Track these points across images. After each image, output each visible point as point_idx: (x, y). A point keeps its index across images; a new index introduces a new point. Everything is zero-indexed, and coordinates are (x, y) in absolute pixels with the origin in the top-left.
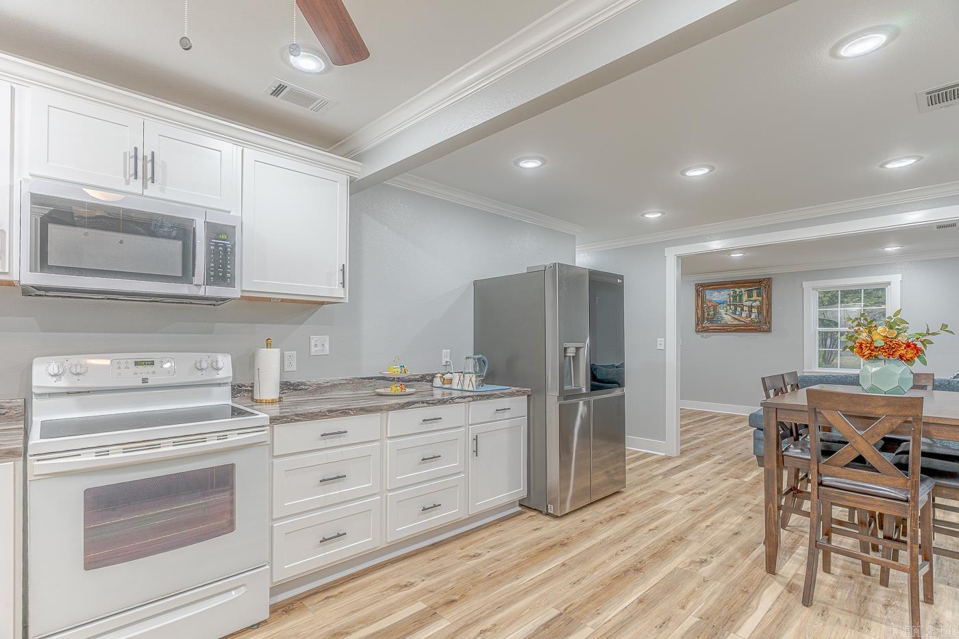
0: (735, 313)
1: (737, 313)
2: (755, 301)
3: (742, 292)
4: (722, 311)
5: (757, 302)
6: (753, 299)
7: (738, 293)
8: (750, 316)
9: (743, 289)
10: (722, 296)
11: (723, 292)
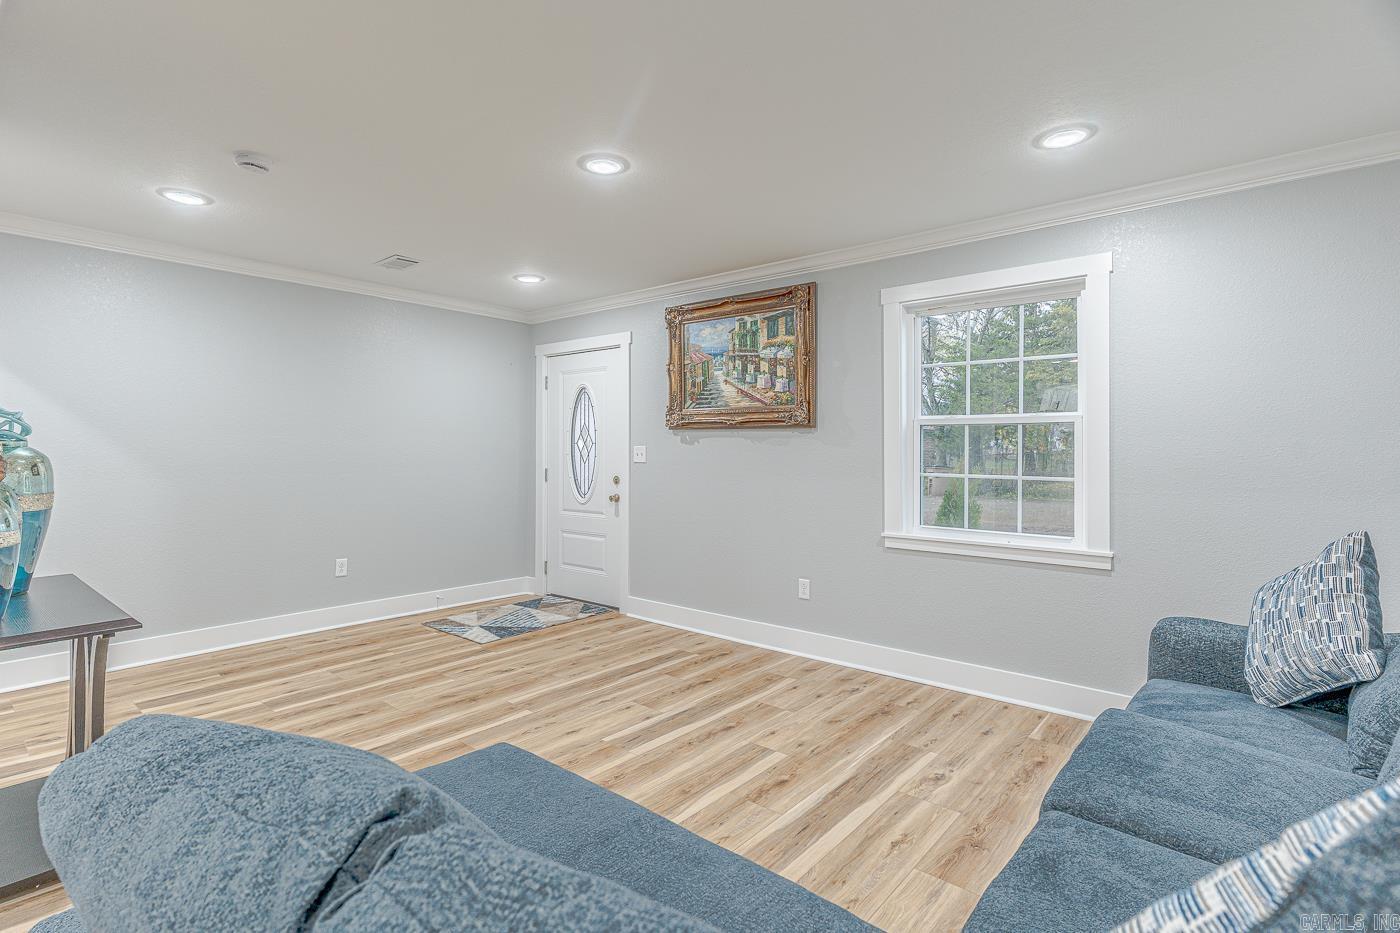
0: (743, 380)
1: (748, 379)
2: (781, 346)
3: (756, 322)
4: (719, 375)
5: (787, 349)
6: (778, 340)
7: (749, 325)
8: (773, 385)
9: (758, 317)
10: (719, 336)
11: (720, 327)
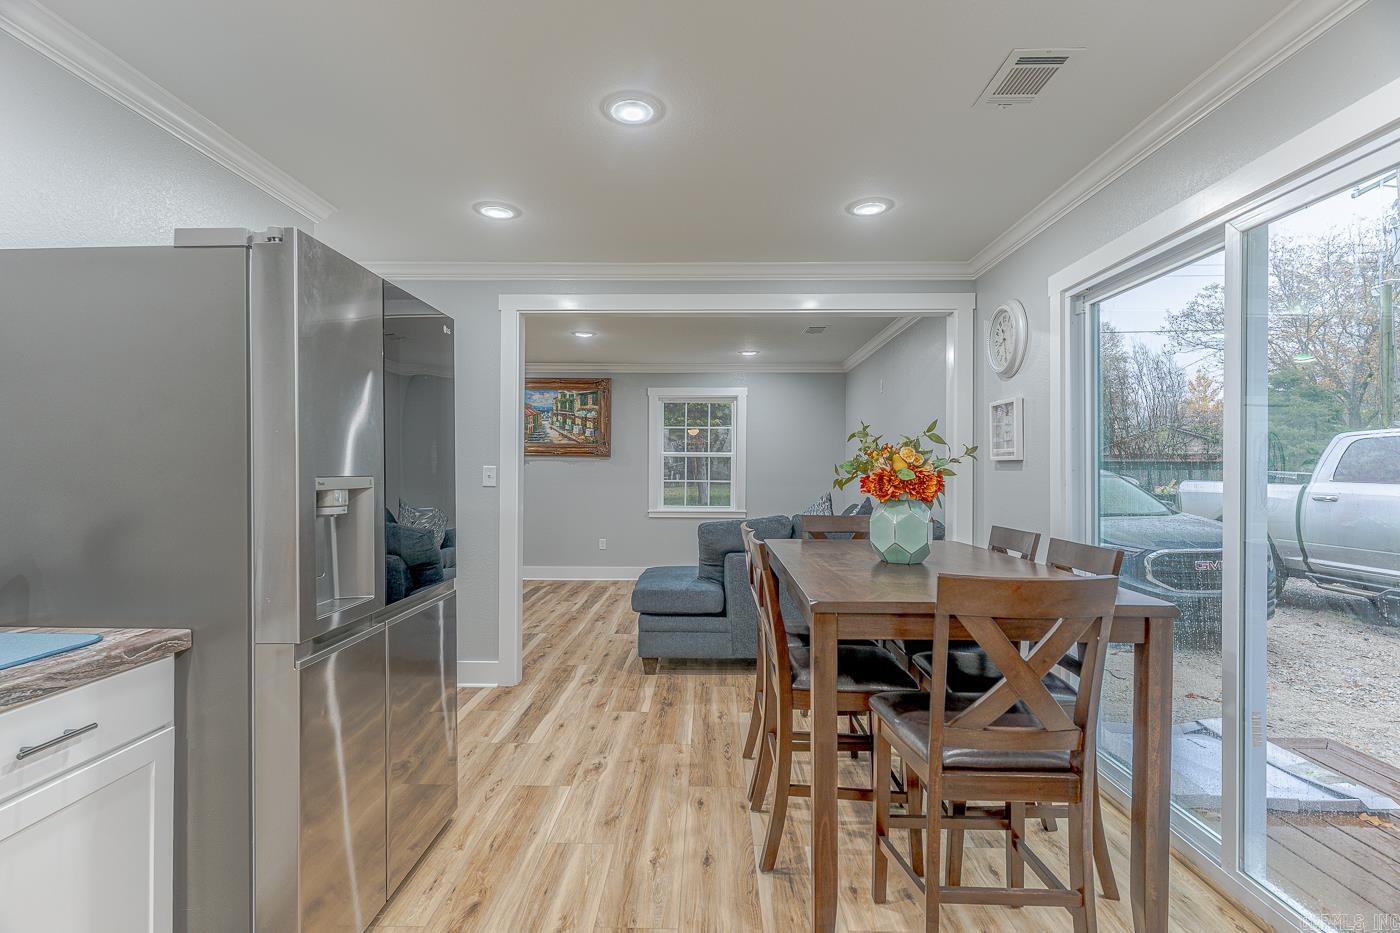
0: (563, 428)
1: (567, 427)
2: (590, 411)
3: (572, 396)
4: (546, 424)
5: (593, 413)
6: (588, 407)
7: (568, 396)
8: (584, 432)
9: (574, 392)
10: (547, 400)
11: (547, 395)
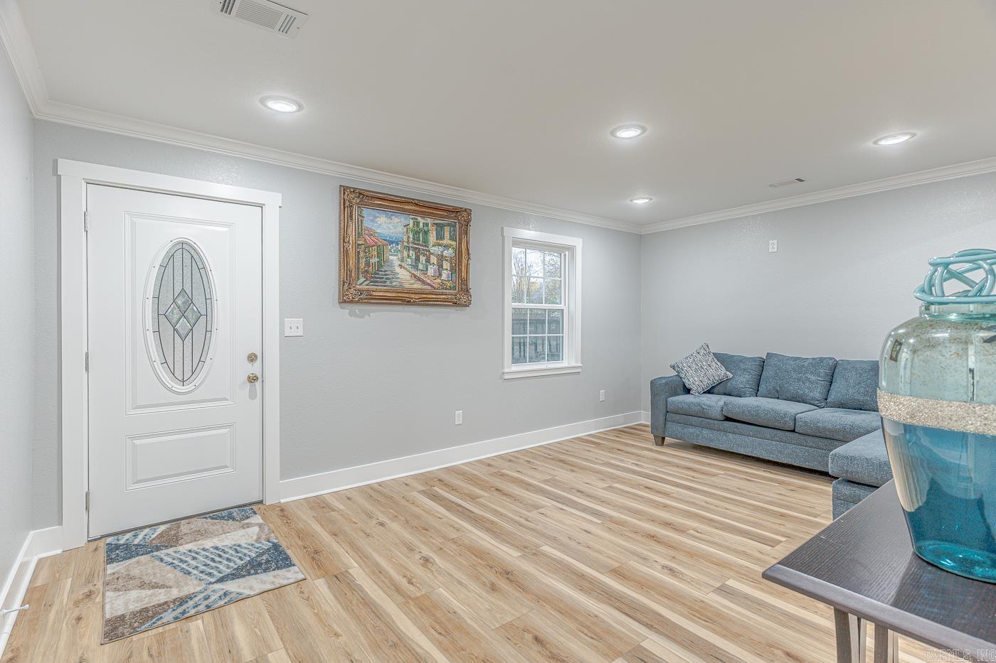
0: (416, 267)
1: (421, 267)
2: (447, 247)
3: (427, 225)
4: (394, 259)
5: (451, 251)
6: (445, 242)
7: (421, 225)
8: (440, 275)
9: (429, 221)
10: (395, 227)
11: (396, 220)
